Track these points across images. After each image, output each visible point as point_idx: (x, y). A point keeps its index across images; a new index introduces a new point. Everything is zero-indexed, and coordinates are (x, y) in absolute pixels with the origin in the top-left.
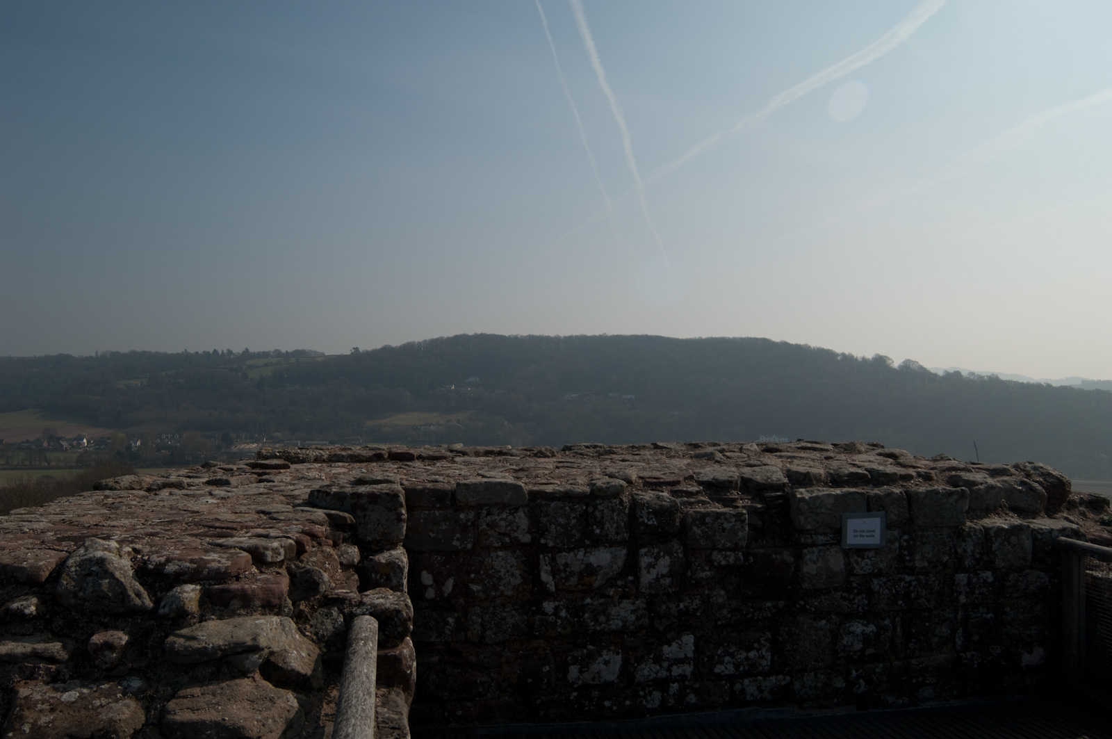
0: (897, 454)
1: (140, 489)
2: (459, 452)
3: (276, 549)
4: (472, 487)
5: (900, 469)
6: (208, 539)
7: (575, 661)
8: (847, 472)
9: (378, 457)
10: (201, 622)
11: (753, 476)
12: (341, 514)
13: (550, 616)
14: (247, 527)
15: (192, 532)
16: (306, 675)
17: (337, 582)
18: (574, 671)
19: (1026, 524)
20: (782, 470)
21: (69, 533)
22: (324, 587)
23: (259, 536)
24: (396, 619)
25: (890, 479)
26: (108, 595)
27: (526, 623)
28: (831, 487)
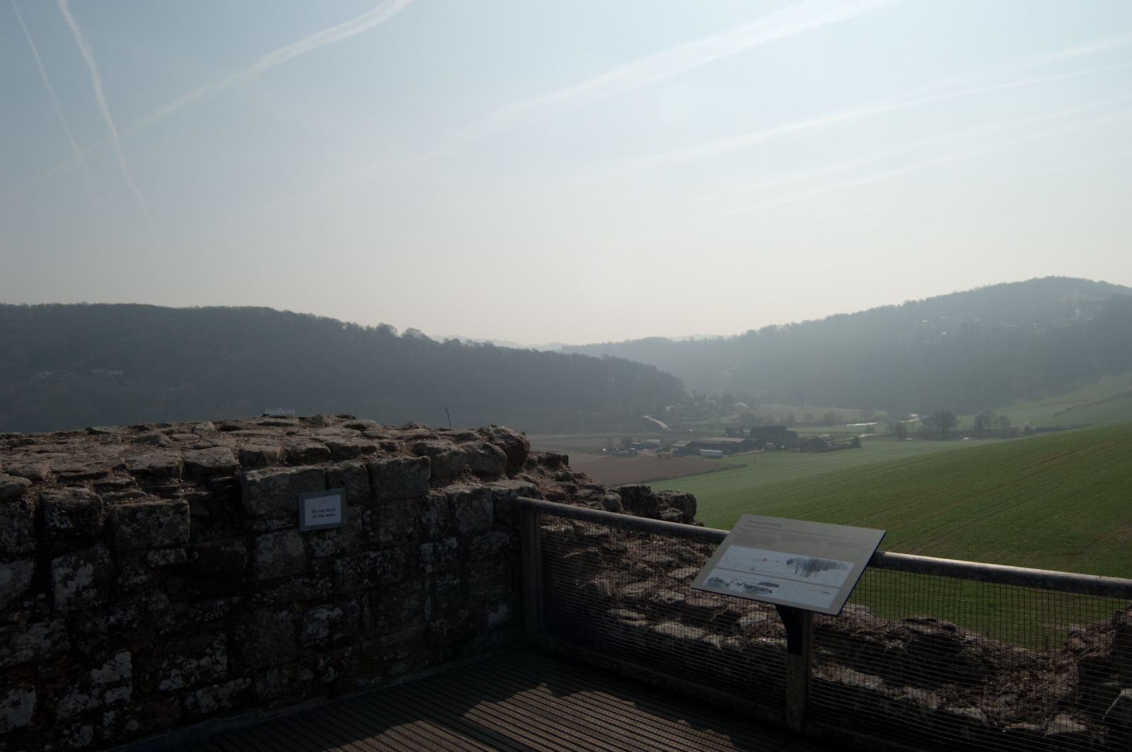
0: (365, 425)
5: (365, 441)
8: (304, 448)
11: (198, 459)
19: (486, 487)
20: (233, 451)
25: (352, 452)
28: (287, 466)
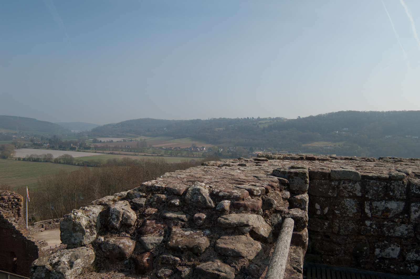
1: (216, 166)
2: (334, 158)
3: (258, 190)
4: (337, 172)
6: (235, 185)
7: (378, 247)
9: (302, 159)
10: (230, 214)
12: (284, 179)
13: (368, 227)
14: (249, 182)
15: (230, 182)
16: (266, 237)
17: (280, 204)
18: (377, 251)
21: (191, 179)
22: (275, 206)
23: (253, 185)
24: (301, 221)
26: (200, 201)
27: (357, 228)
